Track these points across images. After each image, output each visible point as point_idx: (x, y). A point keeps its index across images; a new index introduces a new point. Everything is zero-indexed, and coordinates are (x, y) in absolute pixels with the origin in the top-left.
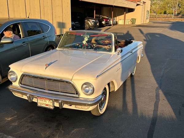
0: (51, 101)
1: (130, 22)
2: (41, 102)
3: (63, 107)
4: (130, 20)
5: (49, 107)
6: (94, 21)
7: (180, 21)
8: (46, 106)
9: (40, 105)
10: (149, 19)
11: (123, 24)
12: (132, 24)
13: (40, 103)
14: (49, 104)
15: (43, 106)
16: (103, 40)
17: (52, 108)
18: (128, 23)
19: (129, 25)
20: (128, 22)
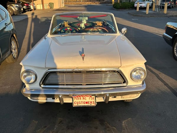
0: (92, 97)
1: (48, 7)
2: (78, 101)
3: (109, 101)
4: (47, 5)
5: (90, 104)
6: (18, 5)
7: (90, 4)
8: (86, 104)
9: (76, 105)
10: (64, 3)
11: (42, 8)
12: (50, 8)
13: (76, 103)
14: (90, 100)
15: (81, 105)
16: (78, 23)
17: (93, 105)
18: (46, 8)
19: (47, 10)
20: (46, 6)
